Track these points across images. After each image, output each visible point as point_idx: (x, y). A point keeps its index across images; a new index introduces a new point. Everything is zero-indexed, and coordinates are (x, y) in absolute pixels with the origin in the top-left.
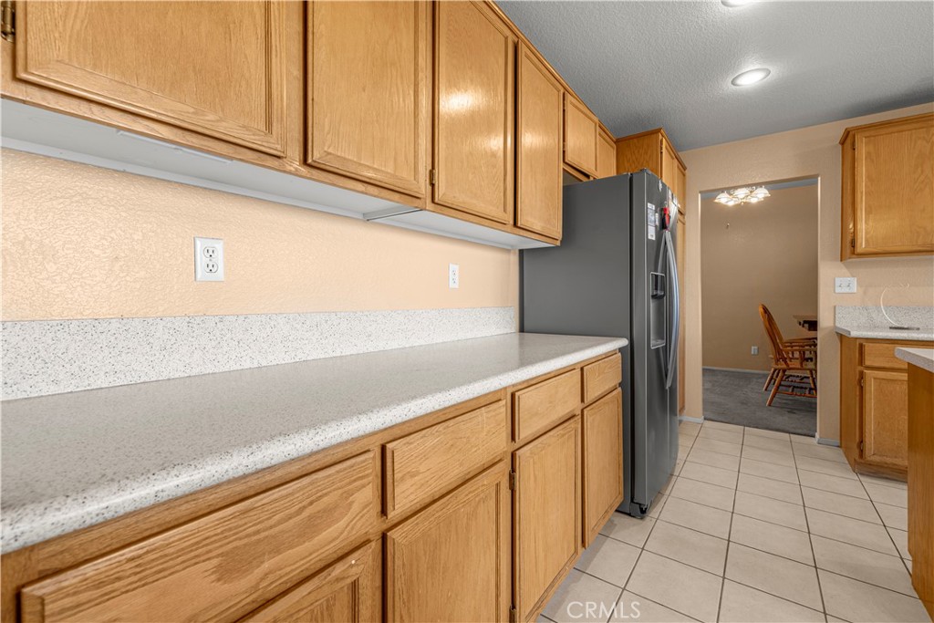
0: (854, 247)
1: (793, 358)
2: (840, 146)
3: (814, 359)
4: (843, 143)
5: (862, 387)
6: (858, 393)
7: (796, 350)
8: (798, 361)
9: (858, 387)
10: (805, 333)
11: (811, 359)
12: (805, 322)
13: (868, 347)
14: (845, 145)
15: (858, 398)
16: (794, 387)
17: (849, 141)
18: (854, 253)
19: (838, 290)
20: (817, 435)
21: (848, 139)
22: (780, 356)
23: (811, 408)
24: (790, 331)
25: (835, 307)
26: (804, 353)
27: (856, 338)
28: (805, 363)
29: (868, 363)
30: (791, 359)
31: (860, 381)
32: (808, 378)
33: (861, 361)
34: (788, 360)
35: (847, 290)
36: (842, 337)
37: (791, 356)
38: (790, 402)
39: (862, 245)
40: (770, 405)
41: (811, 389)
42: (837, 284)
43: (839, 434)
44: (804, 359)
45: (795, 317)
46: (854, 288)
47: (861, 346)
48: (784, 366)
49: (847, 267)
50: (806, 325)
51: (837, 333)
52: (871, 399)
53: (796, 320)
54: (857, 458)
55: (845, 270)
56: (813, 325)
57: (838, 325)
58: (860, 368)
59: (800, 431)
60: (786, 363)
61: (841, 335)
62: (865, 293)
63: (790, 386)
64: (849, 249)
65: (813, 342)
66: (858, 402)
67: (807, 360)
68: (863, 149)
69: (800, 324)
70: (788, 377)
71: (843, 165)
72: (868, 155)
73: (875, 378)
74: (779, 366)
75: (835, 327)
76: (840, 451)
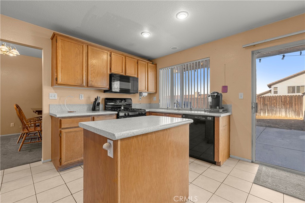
0: (57, 81)
1: (31, 126)
2: (51, 40)
3: (40, 126)
4: (52, 39)
5: (61, 137)
6: (59, 140)
7: (32, 124)
8: (33, 127)
9: (59, 137)
10: (36, 115)
11: (39, 126)
12: (36, 111)
13: (63, 120)
14: (53, 40)
15: (59, 142)
16: (32, 139)
17: (55, 38)
18: (57, 84)
19: (51, 98)
20: (42, 159)
21: (54, 37)
22: (25, 127)
23: (40, 146)
24: (29, 114)
25: (49, 105)
26: (36, 124)
27: (59, 118)
28: (36, 128)
29: (63, 127)
30: (30, 127)
31: (60, 134)
32: (37, 133)
33: (60, 127)
34: (28, 128)
35: (53, 98)
36: (52, 117)
37: (30, 125)
38: (29, 146)
39: (60, 81)
40: (20, 151)
41: (39, 138)
42: (50, 96)
43: (51, 156)
44: (36, 126)
45: (31, 109)
46: (56, 97)
47: (60, 120)
48: (27, 131)
49: (54, 89)
50: (37, 113)
51: (50, 115)
52: (64, 141)
53: (32, 111)
54: (59, 166)
55: (53, 90)
56: (40, 112)
57: (51, 112)
58: (60, 129)
59: (34, 160)
60: (28, 129)
61: (52, 116)
62: (60, 99)
63: (30, 139)
64: (55, 82)
65: (40, 119)
66: (59, 143)
67: (37, 126)
68: (60, 43)
69: (34, 112)
70: (29, 135)
71: (52, 48)
72: (62, 46)
73: (65, 132)
74: (25, 132)
75: (49, 113)
76: (52, 163)
